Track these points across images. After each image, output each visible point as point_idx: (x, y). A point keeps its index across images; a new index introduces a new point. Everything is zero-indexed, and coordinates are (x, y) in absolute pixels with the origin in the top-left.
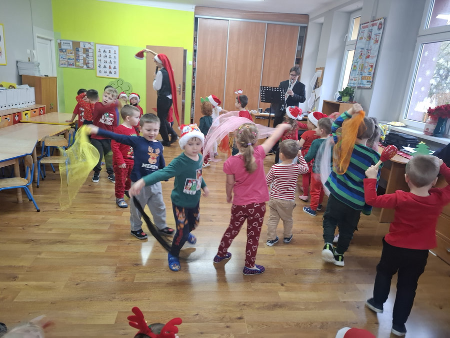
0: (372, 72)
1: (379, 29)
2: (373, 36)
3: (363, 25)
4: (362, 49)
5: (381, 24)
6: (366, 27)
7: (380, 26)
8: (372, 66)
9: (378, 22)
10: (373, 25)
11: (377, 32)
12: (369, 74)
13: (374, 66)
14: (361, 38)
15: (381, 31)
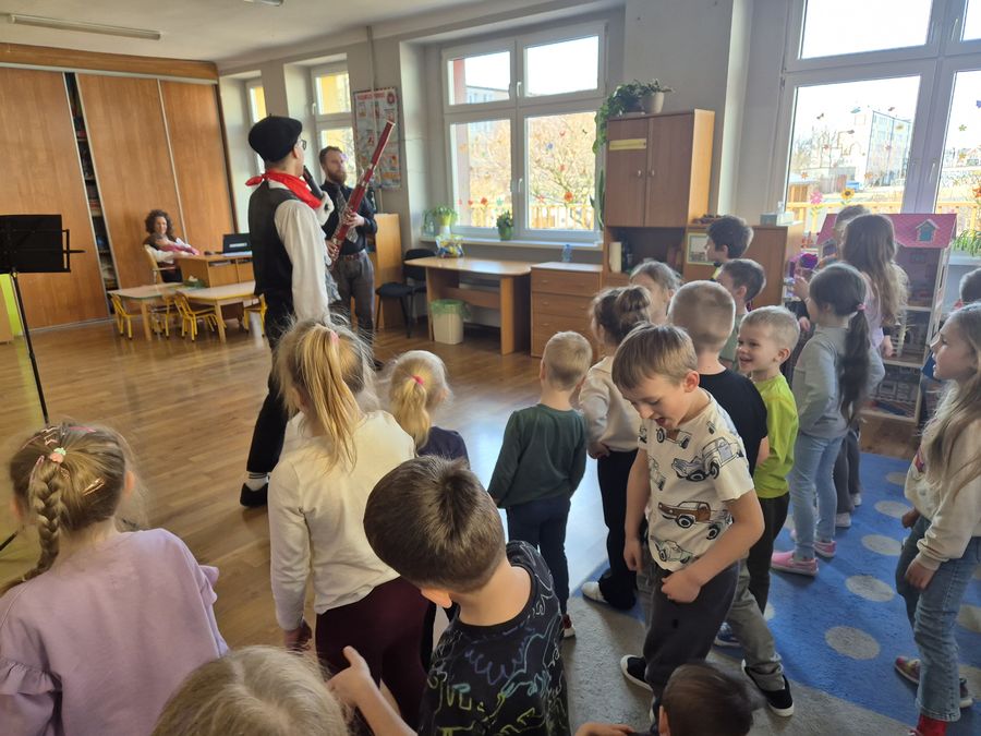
0: (397, 166)
1: (390, 103)
2: (382, 112)
3: (357, 94)
4: (370, 131)
5: (390, 95)
6: (365, 97)
7: (391, 99)
8: (394, 158)
9: (386, 92)
10: (377, 96)
11: (388, 107)
12: (393, 168)
13: (397, 157)
14: (363, 114)
15: (395, 106)
